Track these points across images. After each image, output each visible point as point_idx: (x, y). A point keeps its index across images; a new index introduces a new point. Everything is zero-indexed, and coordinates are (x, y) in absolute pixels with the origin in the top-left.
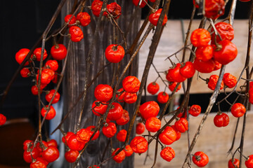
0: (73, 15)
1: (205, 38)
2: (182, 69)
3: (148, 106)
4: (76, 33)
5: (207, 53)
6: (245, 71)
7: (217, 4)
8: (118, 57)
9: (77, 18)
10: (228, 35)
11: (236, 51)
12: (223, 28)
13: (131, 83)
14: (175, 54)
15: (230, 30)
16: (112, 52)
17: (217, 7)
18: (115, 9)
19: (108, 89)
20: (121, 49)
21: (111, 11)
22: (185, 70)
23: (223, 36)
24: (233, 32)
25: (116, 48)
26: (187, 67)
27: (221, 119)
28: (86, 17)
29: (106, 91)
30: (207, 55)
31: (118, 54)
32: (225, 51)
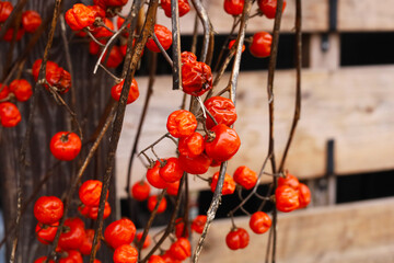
0: (4, 85)
1: (188, 125)
2: (162, 169)
3: (117, 228)
4: (8, 114)
5: (194, 145)
6: (269, 161)
7: (199, 74)
8: (69, 152)
9: (9, 89)
10: (226, 116)
11: (238, 140)
12: (218, 105)
13: (91, 191)
14: (152, 146)
15: (229, 107)
16: (60, 144)
17: (199, 79)
18: (61, 78)
19: (55, 204)
20: (75, 139)
21: (55, 82)
22: (167, 170)
23: (218, 118)
24: (234, 111)
25: (66, 138)
26: (170, 167)
27: (236, 238)
28: (24, 87)
29: (52, 208)
30: (193, 149)
31: (69, 147)
32: (220, 141)
